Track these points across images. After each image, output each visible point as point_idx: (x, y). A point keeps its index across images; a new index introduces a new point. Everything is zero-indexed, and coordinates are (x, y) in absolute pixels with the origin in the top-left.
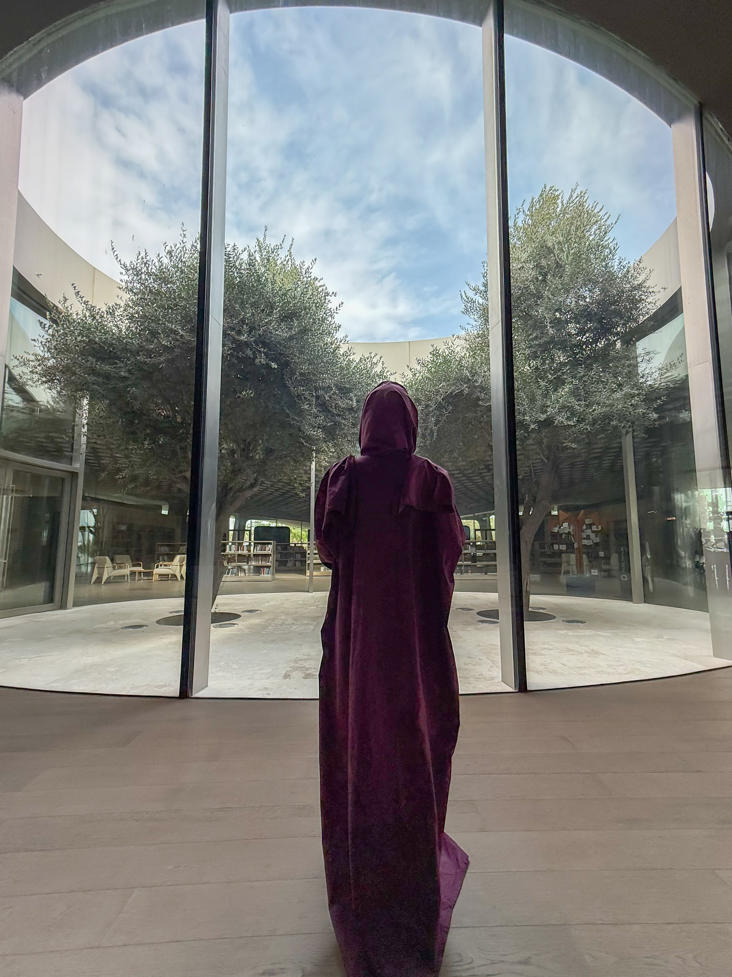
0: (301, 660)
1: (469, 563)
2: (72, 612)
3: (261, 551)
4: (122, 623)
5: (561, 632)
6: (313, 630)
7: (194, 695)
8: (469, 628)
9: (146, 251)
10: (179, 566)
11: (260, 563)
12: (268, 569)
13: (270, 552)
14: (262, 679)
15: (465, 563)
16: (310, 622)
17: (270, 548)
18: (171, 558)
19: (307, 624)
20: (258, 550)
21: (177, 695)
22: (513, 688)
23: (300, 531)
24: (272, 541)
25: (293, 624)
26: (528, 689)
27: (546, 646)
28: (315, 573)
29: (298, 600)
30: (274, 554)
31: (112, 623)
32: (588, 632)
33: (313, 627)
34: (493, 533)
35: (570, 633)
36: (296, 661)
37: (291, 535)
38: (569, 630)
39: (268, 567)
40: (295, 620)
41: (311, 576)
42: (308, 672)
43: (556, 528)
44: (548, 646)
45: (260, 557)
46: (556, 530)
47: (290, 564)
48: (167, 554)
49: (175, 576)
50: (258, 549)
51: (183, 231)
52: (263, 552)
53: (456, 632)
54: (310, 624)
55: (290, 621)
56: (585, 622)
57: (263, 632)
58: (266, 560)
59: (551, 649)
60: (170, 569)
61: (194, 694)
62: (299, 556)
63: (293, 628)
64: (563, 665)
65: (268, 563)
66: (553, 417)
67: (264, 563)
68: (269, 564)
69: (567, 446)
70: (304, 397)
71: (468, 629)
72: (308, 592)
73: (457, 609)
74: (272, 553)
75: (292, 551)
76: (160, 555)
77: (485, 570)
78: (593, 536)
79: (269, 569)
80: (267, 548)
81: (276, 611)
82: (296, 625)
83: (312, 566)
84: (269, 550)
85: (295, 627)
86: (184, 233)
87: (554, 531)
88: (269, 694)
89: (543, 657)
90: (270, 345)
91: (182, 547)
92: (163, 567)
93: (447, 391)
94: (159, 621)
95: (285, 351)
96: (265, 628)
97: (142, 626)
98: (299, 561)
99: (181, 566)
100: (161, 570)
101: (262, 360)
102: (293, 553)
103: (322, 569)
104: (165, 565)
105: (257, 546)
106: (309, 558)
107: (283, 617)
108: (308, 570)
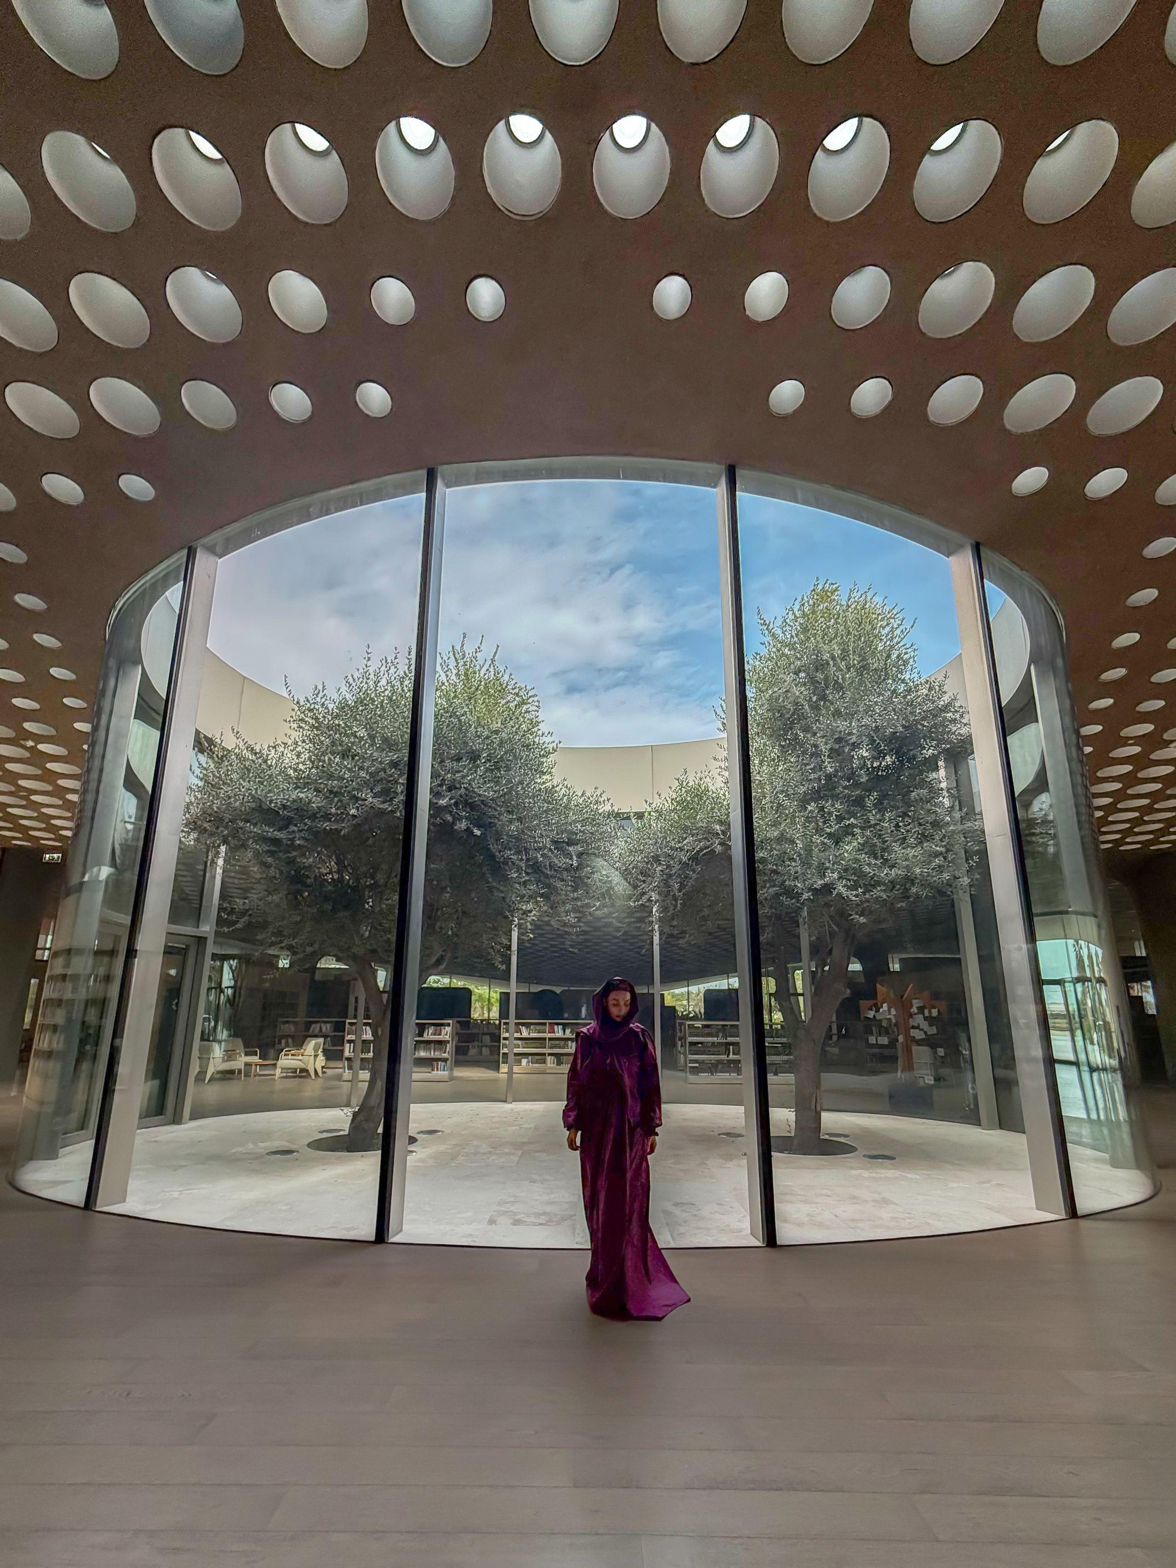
0: (507, 1203)
2: (191, 1129)
3: (435, 1035)
4: (264, 1146)
5: (854, 1172)
6: (518, 1162)
7: (391, 1240)
8: (730, 1164)
9: (323, 683)
10: (313, 1057)
11: (432, 1053)
12: (444, 1063)
13: (448, 1037)
14: (463, 1224)
16: (513, 1151)
17: (447, 1032)
18: (299, 1043)
19: (509, 1154)
20: (430, 1034)
21: (373, 1238)
22: (760, 1241)
23: (488, 991)
24: (450, 1022)
25: (490, 1152)
26: (779, 1243)
27: (824, 1192)
28: (516, 1069)
29: (494, 1115)
30: (452, 1040)
31: (250, 1146)
32: (891, 1173)
33: (517, 1158)
34: (801, 999)
35: (866, 1174)
36: (500, 1204)
37: (473, 998)
38: (867, 1169)
39: (445, 1060)
40: (493, 1148)
41: (510, 1073)
42: (517, 1217)
43: (870, 1012)
44: (826, 1191)
45: (432, 1045)
46: (871, 1014)
47: (473, 1052)
48: (293, 1037)
49: (307, 1071)
50: (430, 1032)
51: (368, 653)
52: (437, 1038)
53: (709, 1169)
54: (513, 1154)
55: (485, 1148)
56: (895, 1159)
57: (453, 1164)
58: (441, 1049)
59: (830, 1196)
60: (300, 1060)
61: (392, 1237)
62: (487, 1039)
63: (490, 1160)
64: (836, 1216)
65: (443, 1055)
66: (834, 884)
67: (437, 1054)
68: (445, 1055)
69: (853, 919)
70: (512, 862)
71: (728, 1166)
72: (505, 1101)
73: (720, 1134)
74: (450, 1039)
75: (476, 1031)
76: (283, 1037)
77: (774, 1069)
78: (924, 1025)
79: (446, 1062)
80: (443, 1032)
81: (464, 1133)
82: (494, 1154)
83: (511, 1057)
84: (446, 1035)
85: (493, 1158)
86: (369, 656)
87: (869, 1016)
88: (474, 1241)
89: (814, 1205)
90: (472, 806)
91: (313, 1026)
92: (290, 1057)
93: (694, 849)
94: (309, 1145)
95: (491, 812)
96: (454, 1157)
97: (290, 1152)
98: (486, 1046)
99: (316, 1056)
100: (287, 1061)
101: (462, 825)
102: (478, 1034)
103: (524, 1062)
104: (292, 1055)
105: (428, 1028)
106: (505, 1046)
107: (475, 1143)
108: (503, 1063)
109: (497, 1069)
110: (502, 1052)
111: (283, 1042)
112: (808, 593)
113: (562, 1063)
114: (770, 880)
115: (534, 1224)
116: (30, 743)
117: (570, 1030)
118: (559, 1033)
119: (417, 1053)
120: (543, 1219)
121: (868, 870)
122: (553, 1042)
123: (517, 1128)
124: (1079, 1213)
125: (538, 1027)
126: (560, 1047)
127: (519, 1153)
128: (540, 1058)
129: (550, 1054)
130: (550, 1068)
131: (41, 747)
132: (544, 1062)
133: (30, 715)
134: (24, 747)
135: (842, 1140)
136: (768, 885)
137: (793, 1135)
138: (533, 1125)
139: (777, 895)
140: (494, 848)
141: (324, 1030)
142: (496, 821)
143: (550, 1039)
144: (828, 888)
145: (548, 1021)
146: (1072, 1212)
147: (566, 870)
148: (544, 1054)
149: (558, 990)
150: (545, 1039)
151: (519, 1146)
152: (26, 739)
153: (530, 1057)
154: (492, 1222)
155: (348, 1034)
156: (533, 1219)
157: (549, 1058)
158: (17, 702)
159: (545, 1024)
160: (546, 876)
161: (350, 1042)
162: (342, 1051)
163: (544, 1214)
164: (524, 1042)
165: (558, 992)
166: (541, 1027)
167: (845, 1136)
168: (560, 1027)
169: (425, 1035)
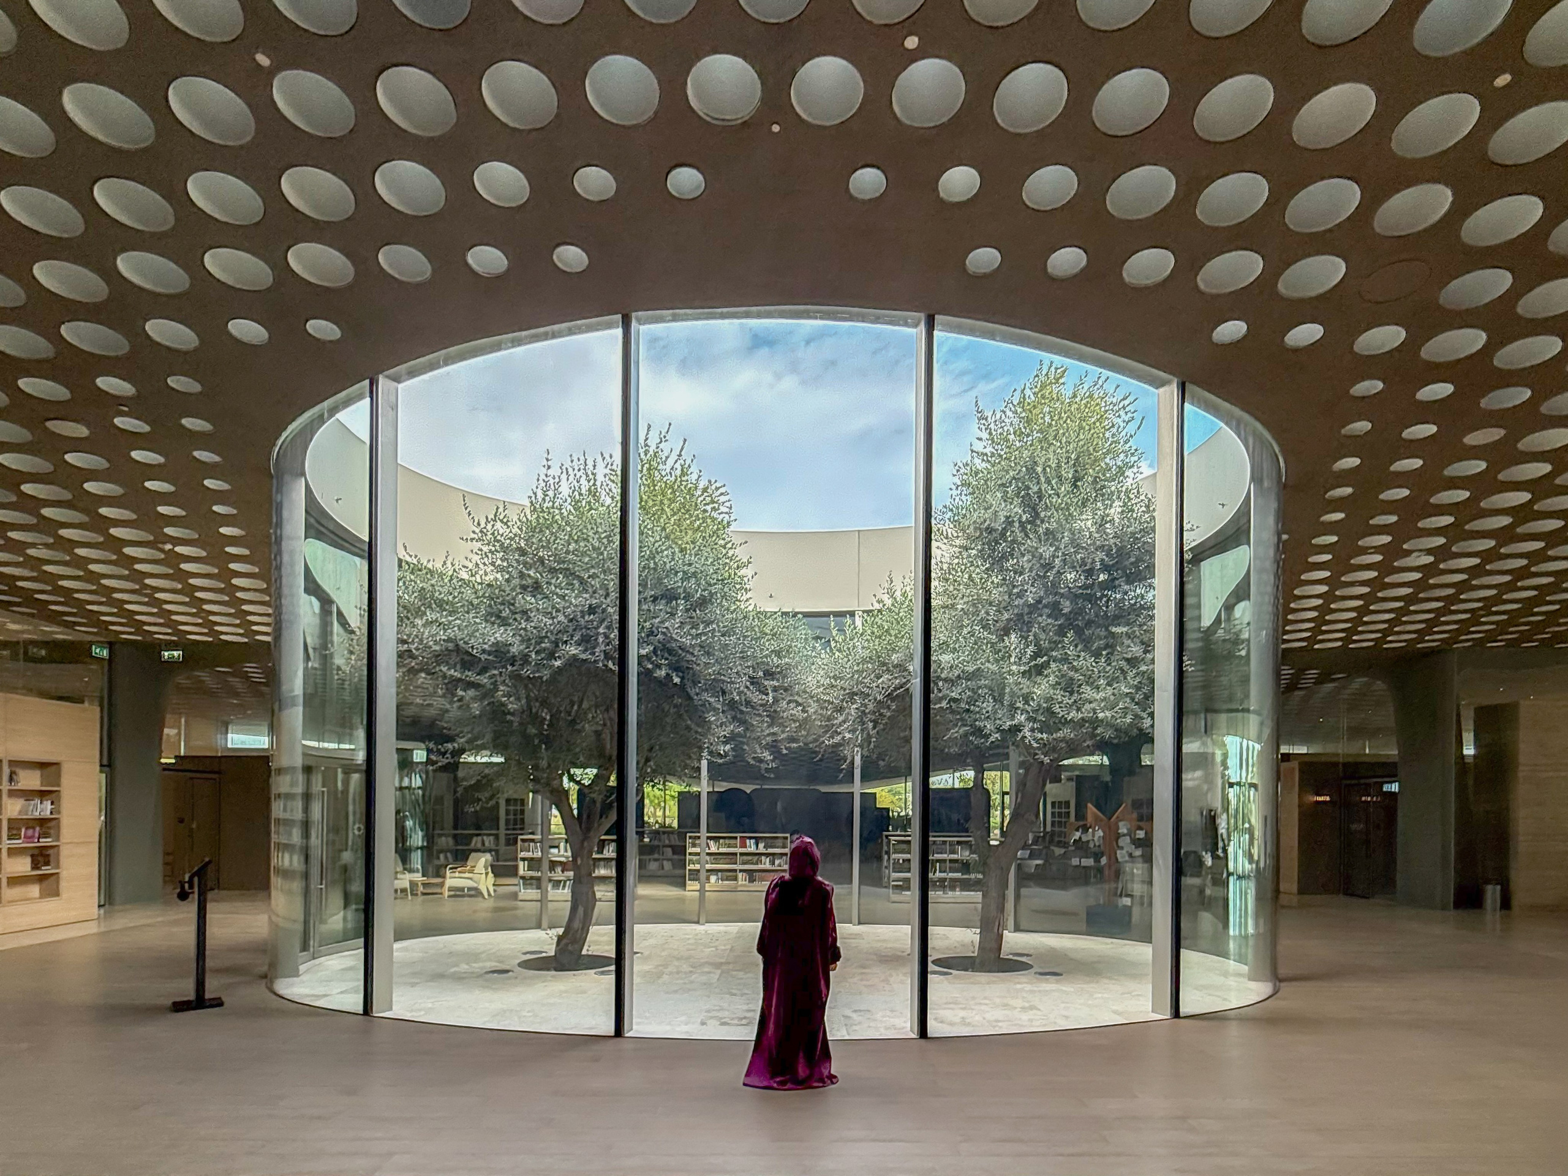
0: (714, 1011)
1: (958, 875)
6: (718, 979)
7: (626, 1035)
10: (482, 874)
15: (951, 875)
18: (464, 859)
19: (709, 973)
21: (612, 1033)
22: (915, 1035)
23: (664, 792)
25: (691, 972)
26: (929, 1035)
27: (984, 1001)
28: (707, 887)
40: (693, 968)
41: (702, 891)
42: (723, 1020)
43: (1077, 833)
44: (986, 1000)
46: (1077, 836)
48: (453, 852)
54: (714, 973)
55: (686, 968)
56: (1062, 975)
60: (470, 878)
61: (627, 1033)
63: (692, 978)
64: (984, 1018)
66: (1021, 726)
70: (709, 704)
72: (698, 922)
76: (441, 851)
81: (662, 954)
82: (695, 973)
83: (699, 874)
85: (695, 976)
89: (970, 1011)
90: (670, 651)
91: (475, 839)
92: (457, 874)
93: (889, 687)
94: (520, 965)
95: (689, 657)
96: (659, 975)
97: (507, 971)
98: (668, 860)
99: (487, 874)
100: (454, 879)
101: (662, 673)
102: (658, 846)
103: (713, 879)
104: (459, 872)
105: (609, 844)
106: (692, 862)
107: (676, 963)
108: (689, 880)
109: (683, 885)
110: (688, 868)
111: (442, 856)
112: (1031, 380)
113: (755, 880)
114: (962, 719)
115: (738, 1025)
116: (168, 547)
117: (763, 844)
118: (751, 847)
119: (596, 871)
120: (744, 1022)
121: (1059, 710)
122: (745, 858)
123: (713, 949)
124: (1181, 1015)
125: (727, 841)
126: (752, 864)
127: (719, 972)
128: (731, 875)
129: (741, 871)
130: (742, 885)
131: (178, 549)
132: (736, 879)
133: (172, 521)
134: (162, 551)
135: (1024, 959)
136: (959, 724)
137: (976, 954)
138: (729, 947)
139: (966, 735)
140: (692, 692)
141: (487, 844)
142: (695, 666)
143: (742, 854)
144: (1016, 729)
145: (738, 835)
146: (1176, 1013)
147: (761, 705)
148: (735, 871)
149: (748, 788)
150: (736, 854)
151: (718, 965)
152: (164, 543)
153: (720, 874)
154: (703, 1023)
155: (521, 851)
156: (736, 1022)
157: (740, 875)
158: (162, 509)
159: (736, 838)
160: (742, 712)
161: (523, 859)
162: (516, 867)
163: (745, 1018)
164: (712, 857)
165: (748, 792)
166: (732, 842)
167: (1028, 955)
168: (753, 841)
169: (605, 852)
